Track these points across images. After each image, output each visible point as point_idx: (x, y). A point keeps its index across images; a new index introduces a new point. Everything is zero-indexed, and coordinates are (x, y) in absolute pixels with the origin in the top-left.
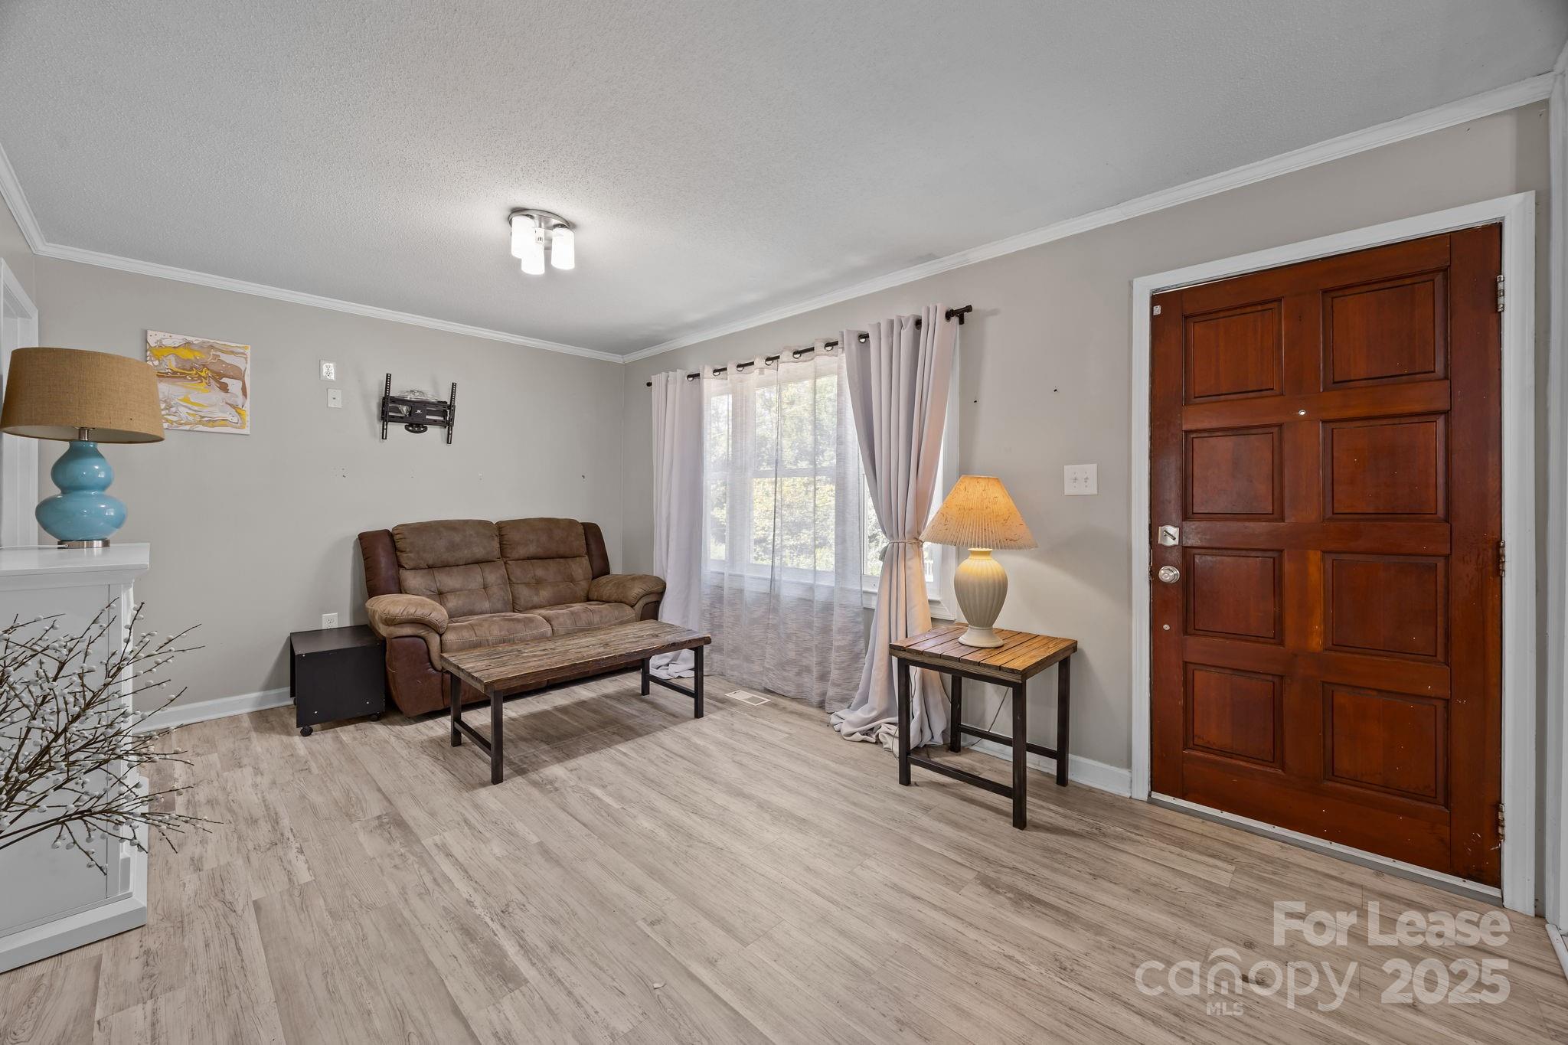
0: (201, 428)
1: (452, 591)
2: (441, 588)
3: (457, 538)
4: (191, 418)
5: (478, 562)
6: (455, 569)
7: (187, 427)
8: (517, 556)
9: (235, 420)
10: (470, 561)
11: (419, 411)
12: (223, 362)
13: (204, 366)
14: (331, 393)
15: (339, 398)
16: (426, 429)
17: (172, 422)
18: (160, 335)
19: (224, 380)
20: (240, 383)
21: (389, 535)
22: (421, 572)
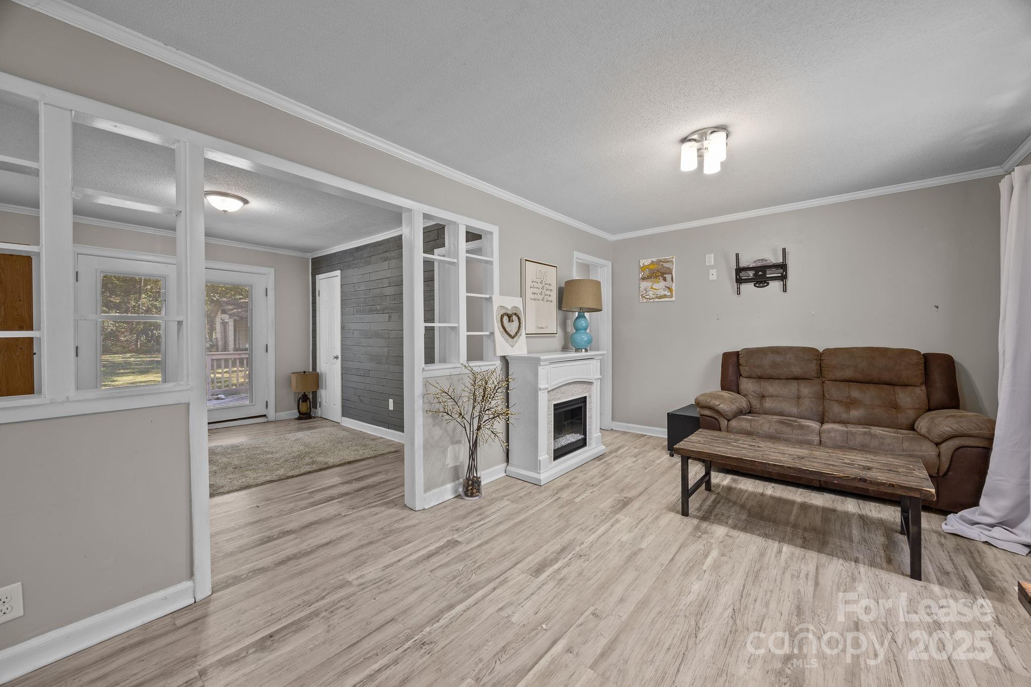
0: (657, 300)
1: (771, 396)
2: (763, 393)
3: (778, 359)
4: (653, 296)
5: (796, 378)
6: (777, 381)
7: (652, 300)
8: (833, 378)
9: (669, 294)
10: (789, 376)
11: (760, 273)
12: (665, 267)
13: (658, 271)
14: (711, 271)
15: (715, 275)
16: (768, 284)
17: (647, 299)
18: (644, 261)
19: (665, 275)
20: (671, 275)
21: (737, 354)
22: (752, 380)
